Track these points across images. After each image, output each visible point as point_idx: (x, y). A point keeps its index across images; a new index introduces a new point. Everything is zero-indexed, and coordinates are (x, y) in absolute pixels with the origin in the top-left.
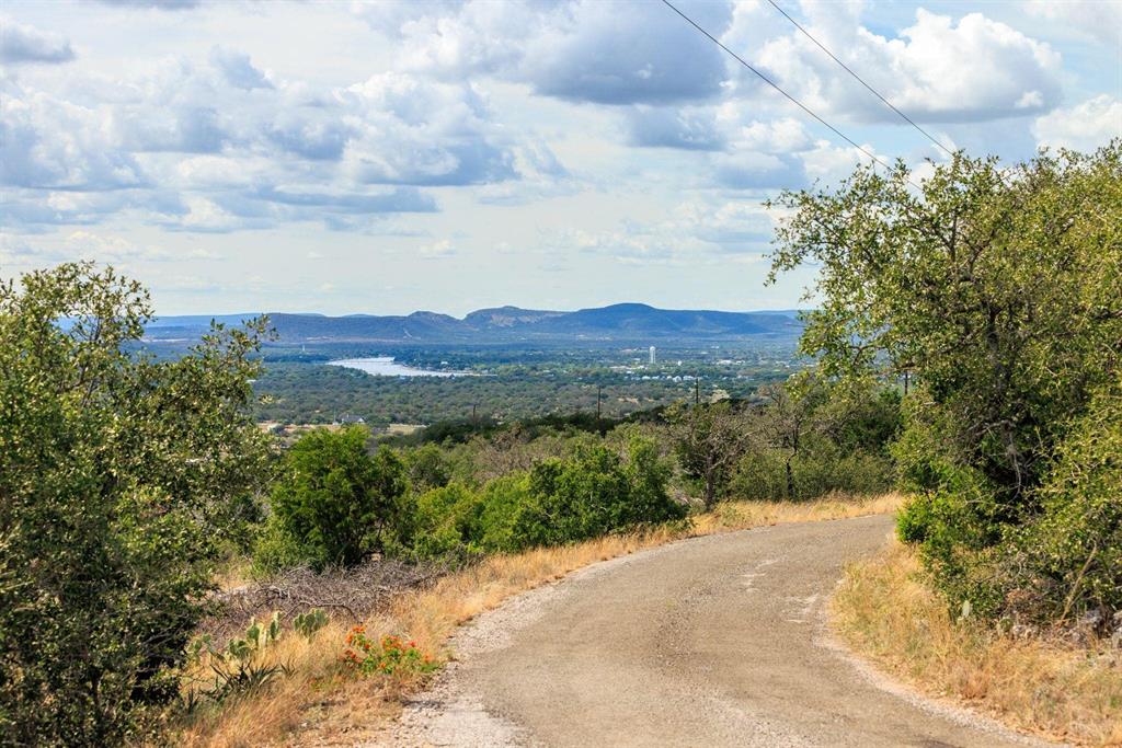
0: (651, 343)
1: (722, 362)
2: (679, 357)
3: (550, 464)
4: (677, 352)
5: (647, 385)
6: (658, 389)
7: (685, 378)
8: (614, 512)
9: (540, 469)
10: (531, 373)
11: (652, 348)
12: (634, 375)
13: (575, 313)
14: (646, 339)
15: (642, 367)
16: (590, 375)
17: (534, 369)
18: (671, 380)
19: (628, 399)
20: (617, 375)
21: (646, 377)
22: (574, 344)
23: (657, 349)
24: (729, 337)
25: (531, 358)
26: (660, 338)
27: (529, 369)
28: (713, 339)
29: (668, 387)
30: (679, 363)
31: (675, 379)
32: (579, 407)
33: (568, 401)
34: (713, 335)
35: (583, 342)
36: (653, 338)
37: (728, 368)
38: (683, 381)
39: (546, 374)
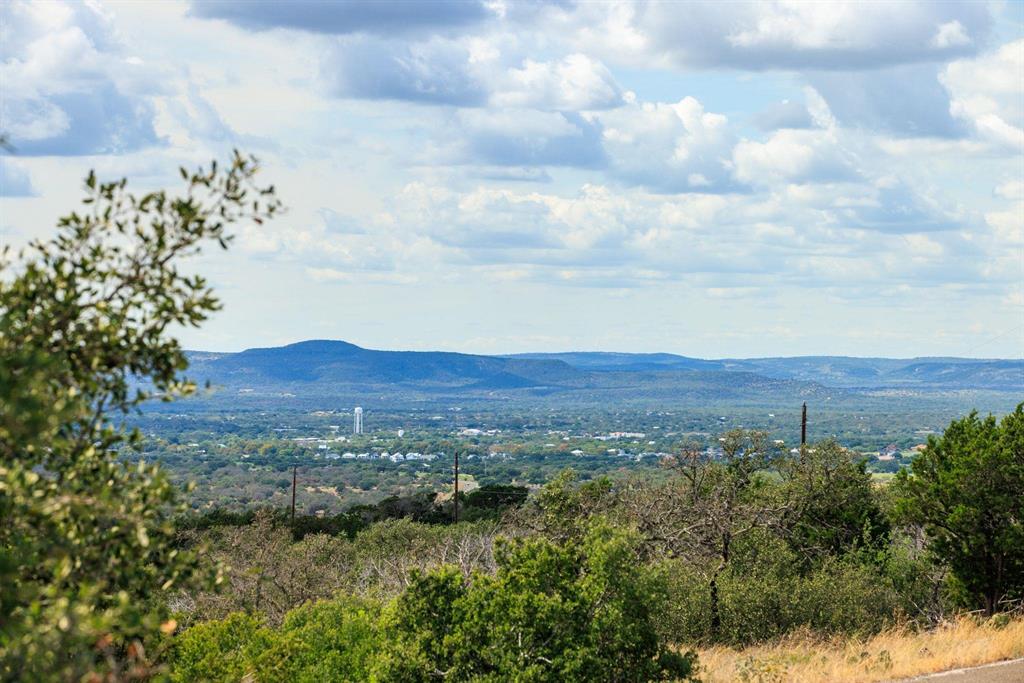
0: (354, 402)
1: (467, 432)
2: (399, 424)
3: (442, 575)
4: (395, 416)
5: (350, 468)
6: (369, 475)
7: (410, 456)
8: (568, 667)
9: (423, 584)
10: (171, 448)
11: (358, 410)
12: (331, 451)
13: (239, 354)
14: (348, 395)
15: (343, 438)
16: (261, 452)
17: (175, 441)
18: (387, 459)
19: (321, 488)
20: (303, 451)
21: (348, 455)
22: (236, 403)
23: (365, 411)
24: (476, 393)
25: (167, 425)
26: (369, 395)
27: (166, 441)
28: (452, 396)
29: (384, 470)
30: (400, 433)
31: (393, 458)
32: (244, 501)
33: (228, 491)
34: (451, 390)
35: (250, 399)
36: (359, 395)
37: (476, 442)
38: (406, 461)
39: (194, 449)
